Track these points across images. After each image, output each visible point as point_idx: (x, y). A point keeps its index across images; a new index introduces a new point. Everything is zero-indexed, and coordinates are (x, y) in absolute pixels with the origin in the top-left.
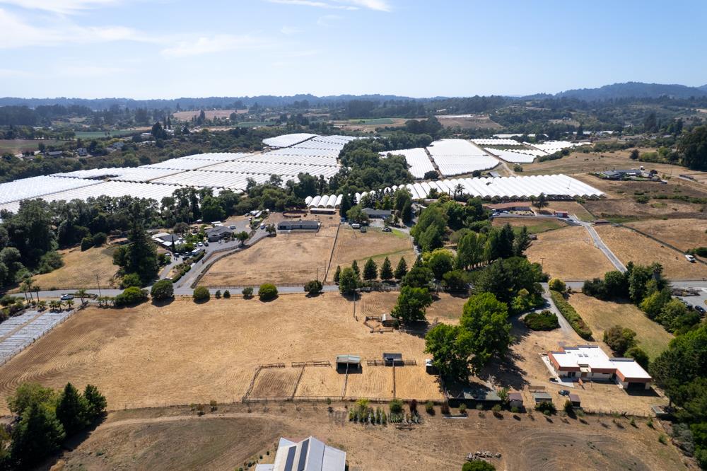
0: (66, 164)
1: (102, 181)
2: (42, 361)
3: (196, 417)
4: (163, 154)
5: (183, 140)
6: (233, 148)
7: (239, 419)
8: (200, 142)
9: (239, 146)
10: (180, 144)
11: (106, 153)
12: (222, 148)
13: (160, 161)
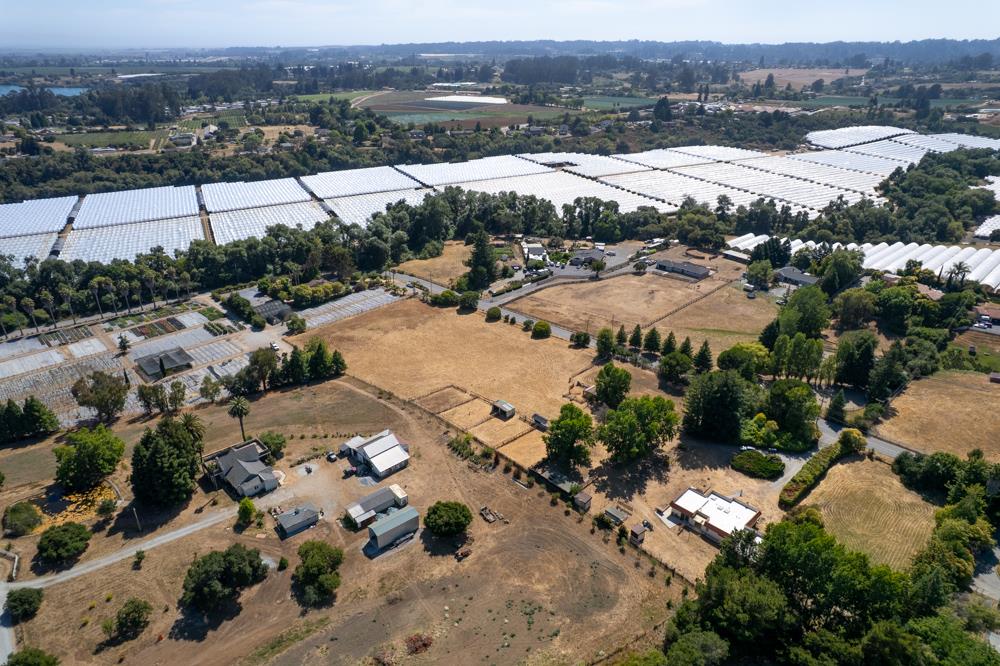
0: (538, 144)
1: (554, 169)
2: (353, 328)
3: (375, 398)
4: (650, 142)
5: (691, 123)
6: (751, 141)
7: (390, 409)
8: (711, 128)
9: (761, 140)
10: (682, 129)
11: (585, 133)
12: (735, 140)
13: (642, 151)
